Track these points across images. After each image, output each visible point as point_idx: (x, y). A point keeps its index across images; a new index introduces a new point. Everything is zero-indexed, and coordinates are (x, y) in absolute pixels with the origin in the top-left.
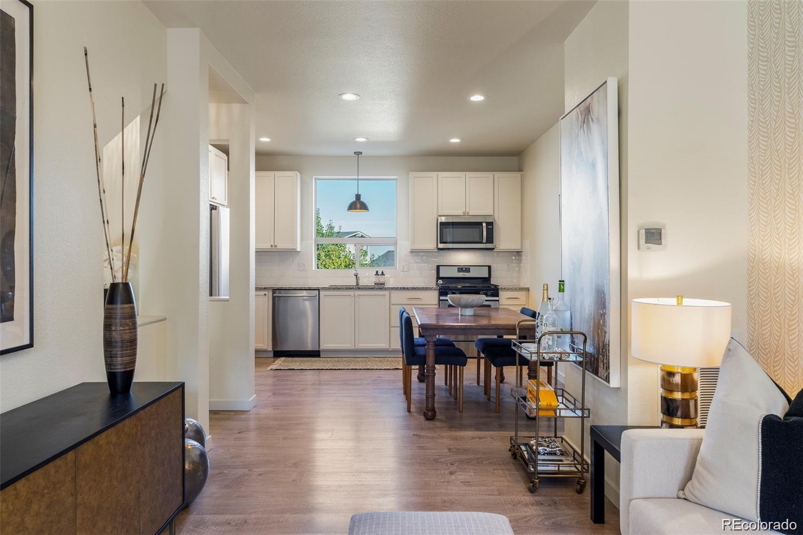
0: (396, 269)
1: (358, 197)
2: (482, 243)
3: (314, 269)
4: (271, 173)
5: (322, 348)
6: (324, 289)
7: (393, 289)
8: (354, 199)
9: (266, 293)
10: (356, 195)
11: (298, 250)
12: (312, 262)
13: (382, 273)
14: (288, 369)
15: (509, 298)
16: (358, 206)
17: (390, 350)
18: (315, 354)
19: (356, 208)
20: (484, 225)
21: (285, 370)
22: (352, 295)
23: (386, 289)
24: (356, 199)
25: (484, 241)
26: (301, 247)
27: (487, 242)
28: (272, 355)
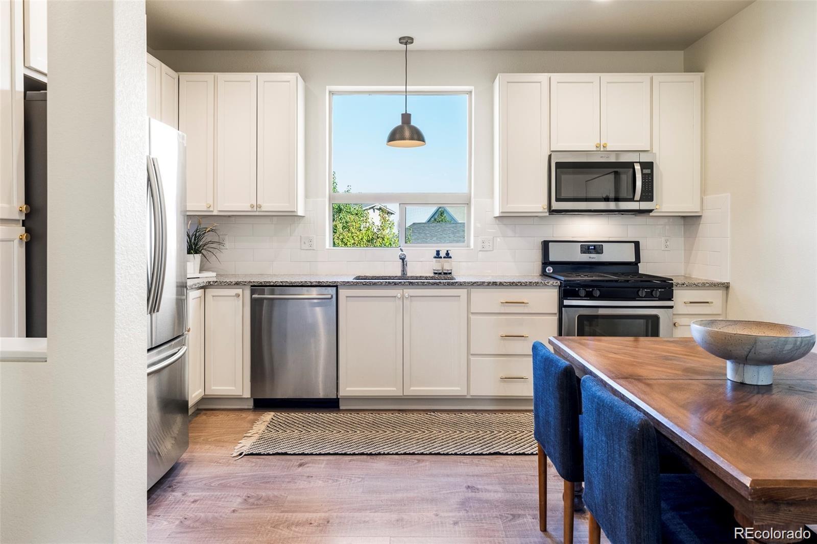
0: (468, 246)
1: (406, 118)
2: (632, 200)
3: (327, 247)
4: (251, 76)
5: (342, 393)
6: (347, 284)
7: (473, 284)
8: (399, 123)
9: (239, 291)
10: (402, 115)
11: (300, 212)
12: (325, 236)
13: (447, 254)
14: (273, 454)
15: (691, 303)
16: (407, 133)
17: (468, 397)
18: (331, 404)
19: (403, 138)
20: (638, 167)
21: (268, 454)
22: (399, 295)
23: (461, 285)
24: (403, 122)
25: (638, 196)
26: (306, 210)
27: (642, 199)
28: (250, 405)
